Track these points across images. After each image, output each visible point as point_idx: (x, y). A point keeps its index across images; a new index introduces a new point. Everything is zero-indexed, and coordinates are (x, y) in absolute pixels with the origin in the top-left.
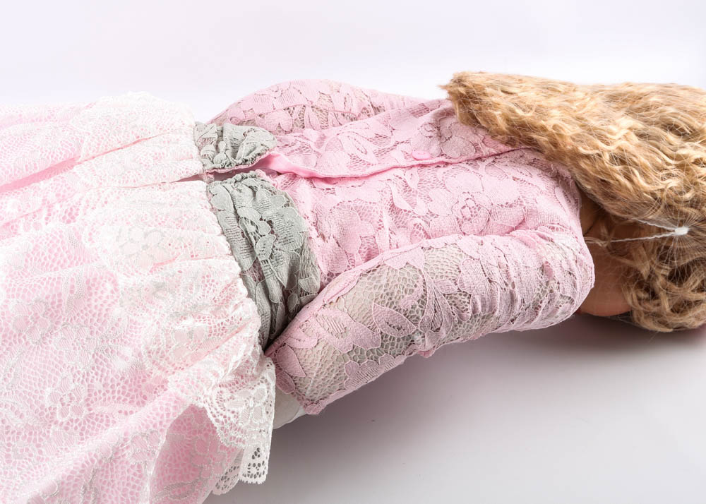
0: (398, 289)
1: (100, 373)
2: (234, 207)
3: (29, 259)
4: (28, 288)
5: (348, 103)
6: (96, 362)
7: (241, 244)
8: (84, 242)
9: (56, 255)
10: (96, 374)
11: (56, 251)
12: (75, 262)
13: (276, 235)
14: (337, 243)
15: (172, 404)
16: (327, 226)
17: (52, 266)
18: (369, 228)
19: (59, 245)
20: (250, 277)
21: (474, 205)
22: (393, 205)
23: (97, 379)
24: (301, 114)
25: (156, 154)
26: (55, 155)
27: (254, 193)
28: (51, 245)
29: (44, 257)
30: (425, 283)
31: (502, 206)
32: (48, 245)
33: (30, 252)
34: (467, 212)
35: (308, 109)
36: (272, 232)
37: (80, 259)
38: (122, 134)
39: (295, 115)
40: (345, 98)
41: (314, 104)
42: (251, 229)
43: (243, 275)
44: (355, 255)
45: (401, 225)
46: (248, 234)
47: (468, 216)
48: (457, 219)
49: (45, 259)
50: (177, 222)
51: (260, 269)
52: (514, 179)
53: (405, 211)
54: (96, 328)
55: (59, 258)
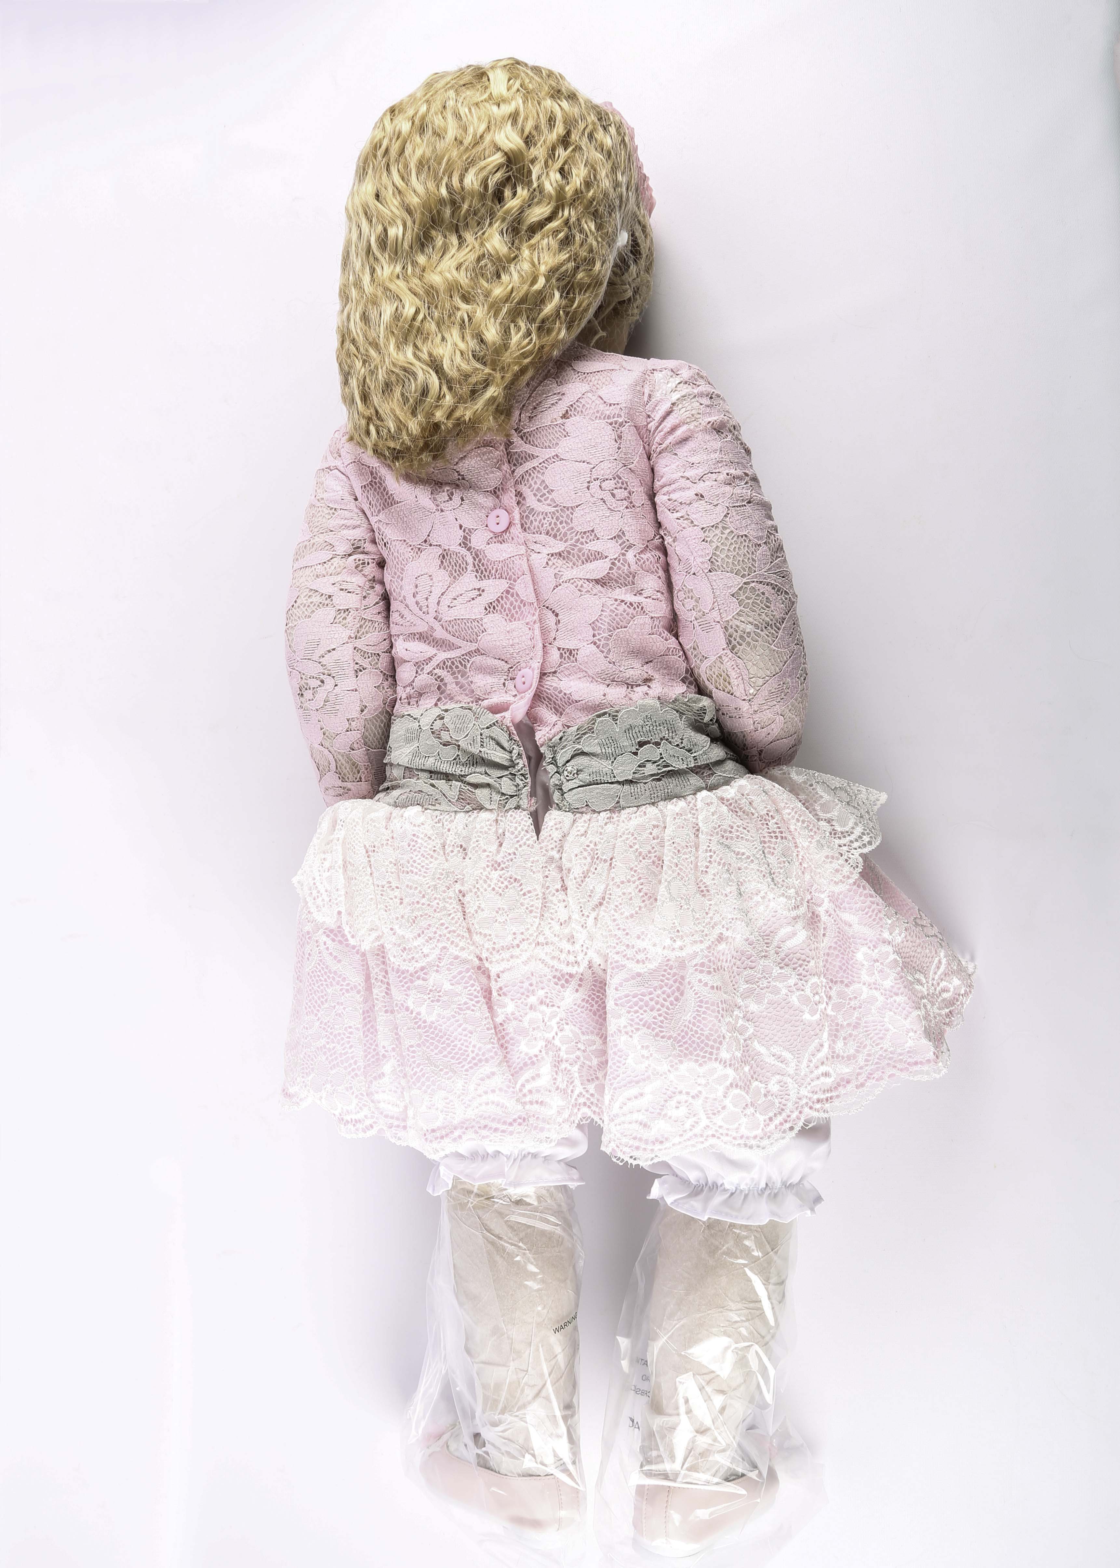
0: (763, 614)
1: (800, 962)
2: (612, 783)
3: (662, 1034)
4: (713, 1038)
5: (350, 587)
6: (787, 965)
7: (672, 784)
8: (645, 970)
9: (657, 1003)
10: (801, 966)
11: (653, 1003)
12: (666, 981)
13: (661, 739)
14: (647, 663)
15: (861, 889)
16: (631, 672)
17: (668, 1008)
18: (642, 622)
19: (647, 998)
20: (712, 780)
21: (613, 482)
22: (597, 581)
23: (806, 965)
24: (364, 654)
25: (488, 866)
26: (475, 993)
27: (583, 753)
28: (645, 1008)
29: (658, 1017)
30: (761, 582)
31: (619, 448)
32: (645, 1011)
33: (654, 1033)
34: (621, 493)
35: (359, 644)
36: (657, 744)
37: (663, 976)
38: (447, 905)
39: (365, 663)
40: (342, 590)
41: (353, 635)
42: (651, 769)
43: (711, 788)
44: (669, 646)
45: (631, 578)
46: (658, 774)
47: (626, 494)
48: (627, 508)
49: (660, 1015)
50: (641, 858)
51: (699, 767)
52: (565, 416)
53: (611, 569)
54: (748, 962)
55: (661, 1000)
